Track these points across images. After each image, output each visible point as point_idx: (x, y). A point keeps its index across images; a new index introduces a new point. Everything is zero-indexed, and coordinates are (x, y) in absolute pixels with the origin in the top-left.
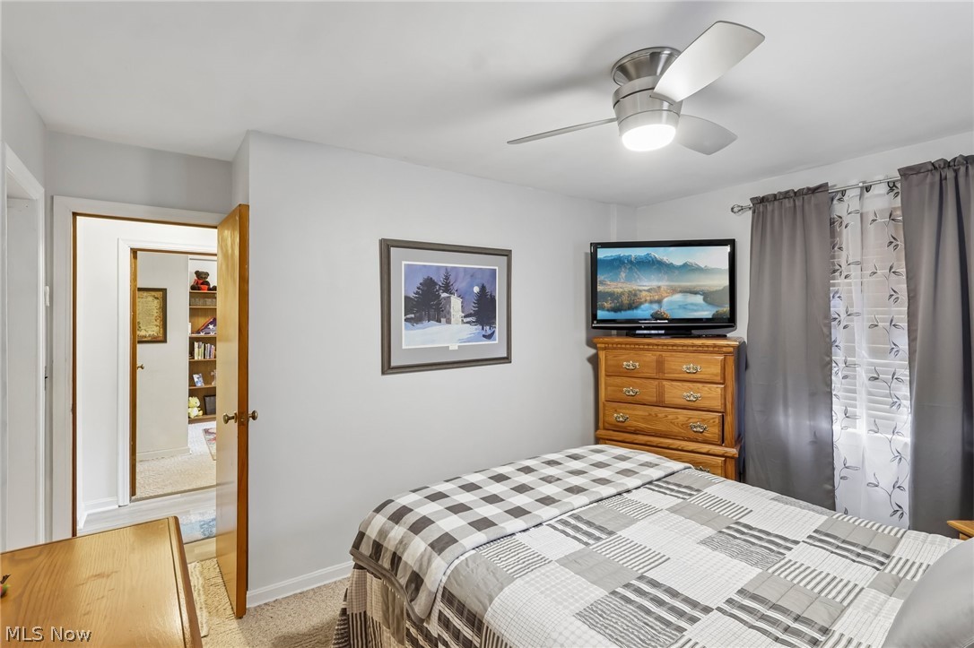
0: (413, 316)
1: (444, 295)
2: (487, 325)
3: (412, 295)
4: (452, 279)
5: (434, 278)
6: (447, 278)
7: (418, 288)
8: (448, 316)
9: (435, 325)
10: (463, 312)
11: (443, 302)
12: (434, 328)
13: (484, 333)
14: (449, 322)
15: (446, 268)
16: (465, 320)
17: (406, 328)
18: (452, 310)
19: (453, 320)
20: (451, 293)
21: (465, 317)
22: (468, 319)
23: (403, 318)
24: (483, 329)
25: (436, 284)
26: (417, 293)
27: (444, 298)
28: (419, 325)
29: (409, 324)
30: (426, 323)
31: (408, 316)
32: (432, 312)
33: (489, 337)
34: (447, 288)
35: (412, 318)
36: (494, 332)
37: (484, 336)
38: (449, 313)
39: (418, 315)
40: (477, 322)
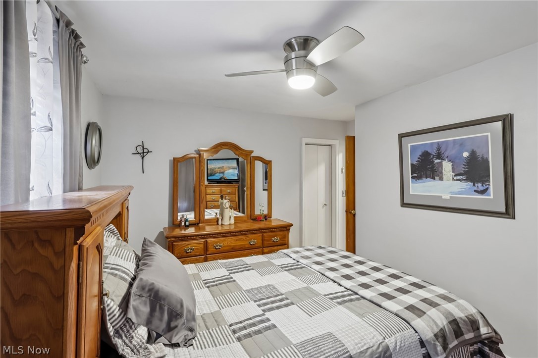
0: (416, 175)
1: (437, 161)
2: (478, 182)
3: (415, 163)
4: (442, 150)
5: (428, 151)
6: (439, 149)
7: (419, 158)
8: (440, 175)
9: (431, 181)
10: (453, 172)
11: (436, 166)
12: (430, 182)
13: (476, 188)
14: (441, 179)
15: (438, 143)
16: (455, 178)
17: (412, 182)
18: (444, 171)
19: (444, 178)
20: (442, 159)
21: (455, 176)
22: (458, 178)
23: (410, 176)
24: (474, 185)
25: (431, 154)
26: (418, 161)
27: (437, 163)
28: (420, 181)
29: (413, 180)
30: (424, 179)
31: (413, 175)
32: (428, 173)
33: (483, 192)
34: (439, 156)
35: (415, 177)
36: (487, 188)
37: (475, 191)
38: (441, 173)
39: (419, 174)
40: (467, 180)
